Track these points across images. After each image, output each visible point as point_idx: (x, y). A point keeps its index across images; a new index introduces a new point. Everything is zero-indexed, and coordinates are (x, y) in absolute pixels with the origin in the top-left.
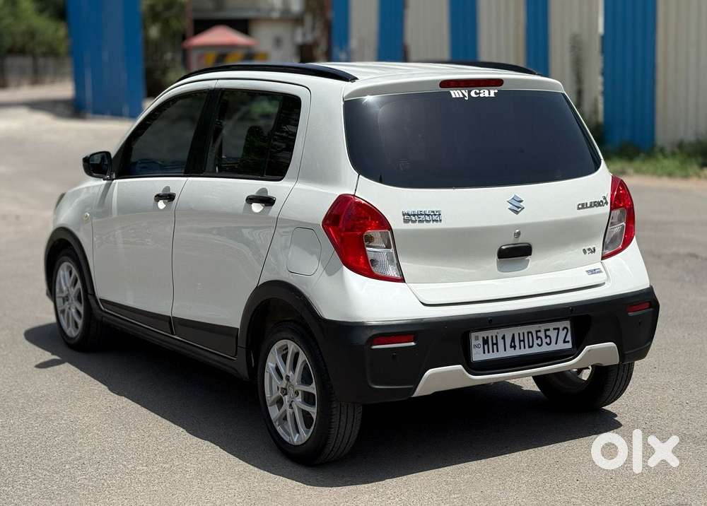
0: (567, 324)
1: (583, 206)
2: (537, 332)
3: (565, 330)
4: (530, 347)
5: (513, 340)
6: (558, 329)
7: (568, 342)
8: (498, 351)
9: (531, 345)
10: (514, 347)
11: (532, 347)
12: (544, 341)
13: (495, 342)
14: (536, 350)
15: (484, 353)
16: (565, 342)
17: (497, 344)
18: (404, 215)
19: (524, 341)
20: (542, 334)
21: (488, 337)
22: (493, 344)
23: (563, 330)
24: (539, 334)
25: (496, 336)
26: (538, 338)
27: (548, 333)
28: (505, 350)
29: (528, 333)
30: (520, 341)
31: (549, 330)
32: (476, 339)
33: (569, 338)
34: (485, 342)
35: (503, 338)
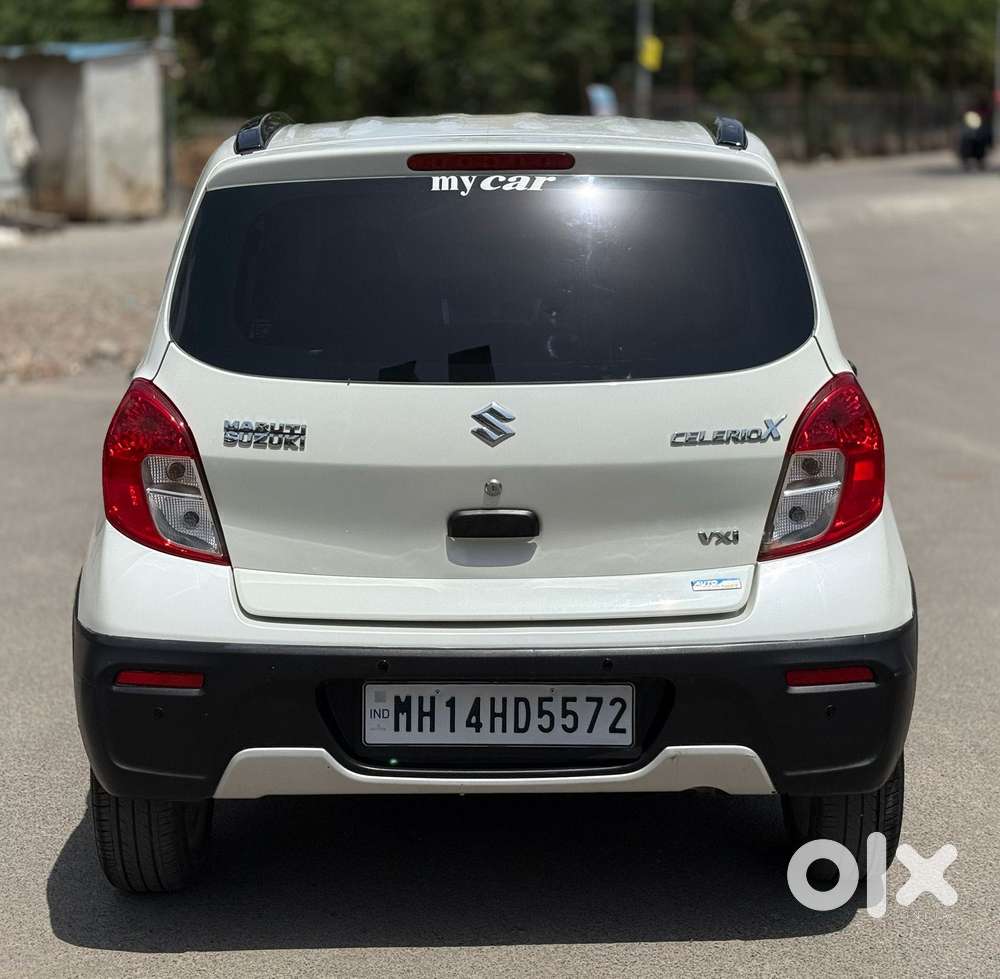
0: (626, 692)
1: (692, 440)
2: (541, 700)
3: (618, 705)
4: (517, 730)
5: (475, 710)
6: (599, 701)
7: (623, 731)
8: (432, 729)
9: (522, 725)
10: (478, 726)
11: (525, 730)
12: (559, 721)
13: (427, 708)
14: (533, 737)
15: (397, 729)
16: (613, 729)
17: (432, 714)
18: (227, 429)
19: (503, 715)
20: (555, 707)
21: (408, 699)
22: (422, 714)
23: (613, 703)
24: (546, 706)
25: (433, 699)
26: (541, 713)
27: (570, 706)
28: (452, 729)
29: (517, 700)
30: (494, 715)
31: (574, 700)
32: (378, 700)
33: (626, 722)
34: (402, 706)
35: (451, 703)
